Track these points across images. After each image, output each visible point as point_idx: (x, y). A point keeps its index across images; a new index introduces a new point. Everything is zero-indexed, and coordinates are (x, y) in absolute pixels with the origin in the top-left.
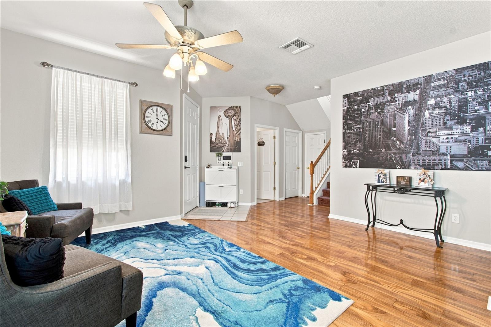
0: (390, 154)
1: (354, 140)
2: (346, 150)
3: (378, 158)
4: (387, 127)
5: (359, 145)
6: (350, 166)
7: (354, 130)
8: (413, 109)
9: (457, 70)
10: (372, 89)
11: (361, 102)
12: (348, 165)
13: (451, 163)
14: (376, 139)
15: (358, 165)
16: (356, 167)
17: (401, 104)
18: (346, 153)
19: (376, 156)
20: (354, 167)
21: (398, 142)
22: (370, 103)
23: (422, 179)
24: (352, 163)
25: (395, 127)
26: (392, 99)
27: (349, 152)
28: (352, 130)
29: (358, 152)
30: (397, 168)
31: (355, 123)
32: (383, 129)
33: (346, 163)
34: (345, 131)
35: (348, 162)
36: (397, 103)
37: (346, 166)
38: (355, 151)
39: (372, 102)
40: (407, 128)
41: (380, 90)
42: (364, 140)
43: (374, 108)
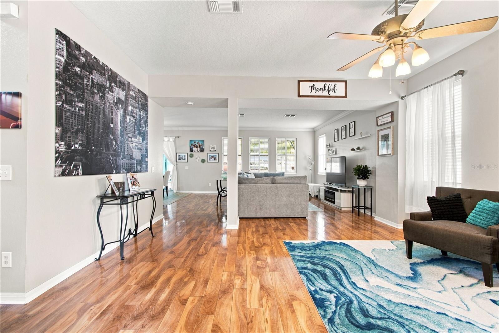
0: (109, 156)
1: (75, 126)
2: (63, 143)
3: (101, 159)
4: (107, 121)
5: (81, 138)
6: (70, 174)
7: (75, 109)
8: (122, 109)
9: (139, 90)
10: (95, 58)
11: (83, 66)
12: (67, 171)
13: (137, 167)
14: (98, 133)
15: (80, 171)
16: (78, 175)
17: (117, 98)
18: (63, 149)
19: (99, 157)
20: (75, 175)
21: (114, 142)
22: (93, 77)
23: (132, 183)
24: (73, 168)
25: (112, 123)
26: (111, 87)
27: (68, 146)
28: (72, 108)
29: (80, 148)
30: (113, 173)
31: (78, 96)
32: (104, 121)
33: (64, 167)
34: (62, 104)
35: (67, 166)
36: (114, 94)
37: (63, 174)
38: (77, 146)
39: (96, 77)
40: (119, 128)
41: (101, 66)
42: (88, 131)
43: (96, 88)
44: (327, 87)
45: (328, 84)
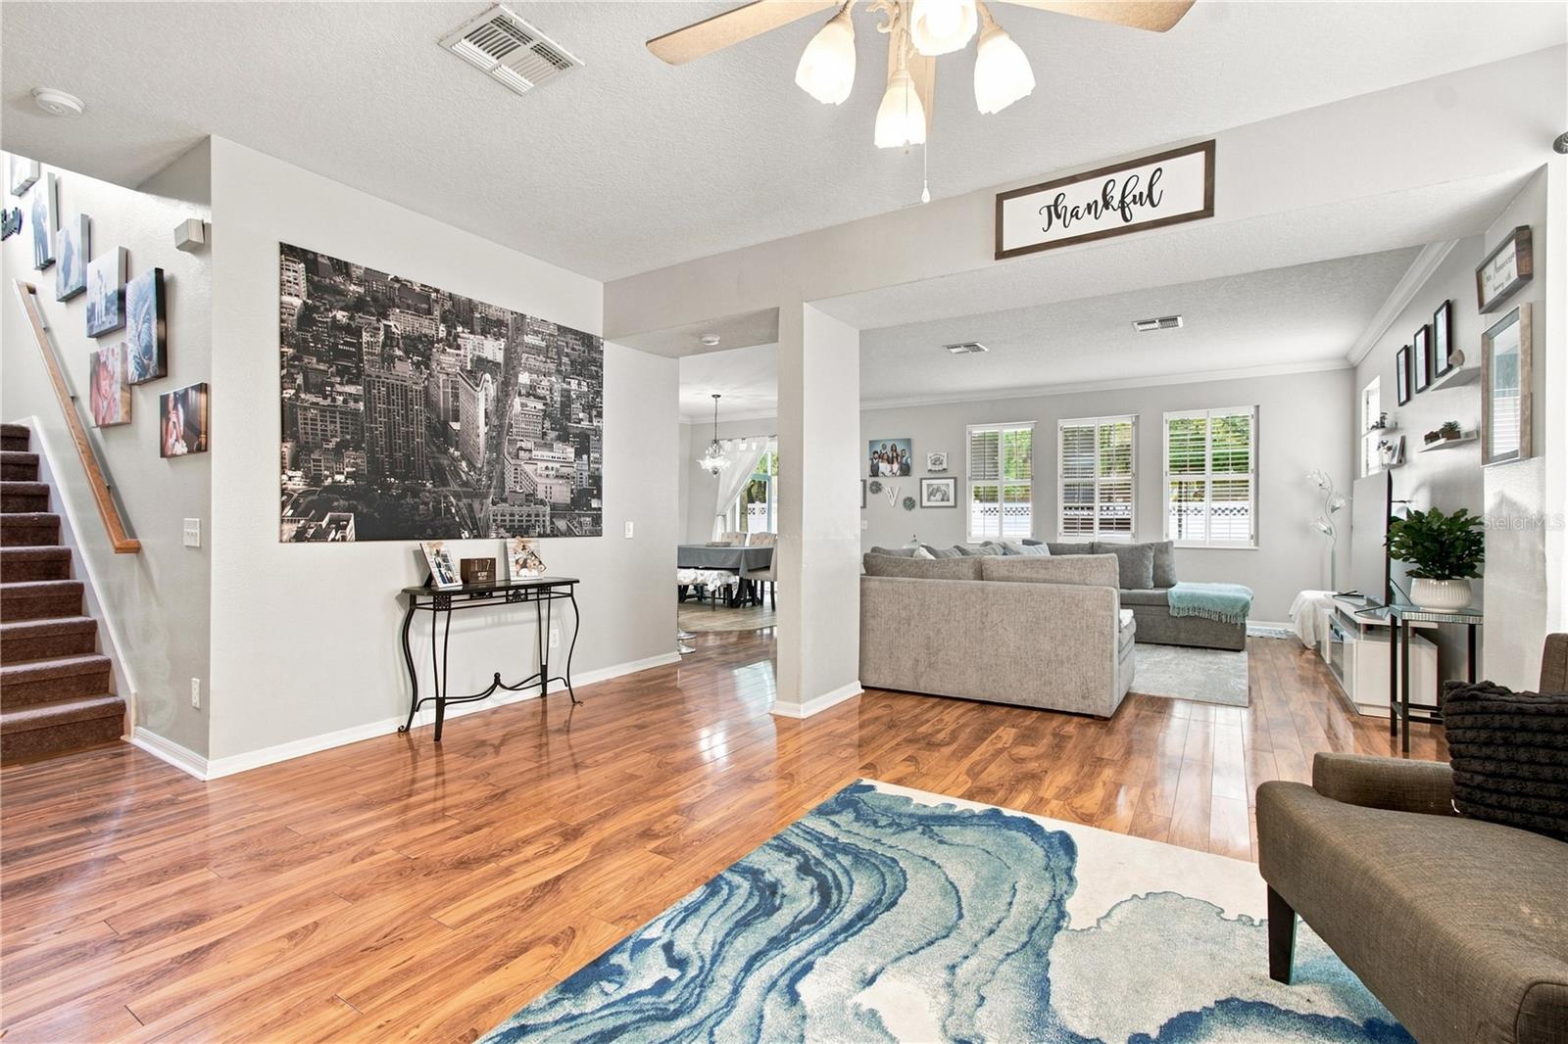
0: (446, 497)
1: (332, 436)
2: (299, 473)
3: (415, 507)
4: (438, 417)
5: (352, 461)
6: (320, 536)
7: (334, 400)
8: (493, 383)
9: (559, 328)
10: (396, 280)
11: (357, 306)
12: (311, 531)
13: (552, 523)
14: (408, 446)
15: (350, 531)
16: (344, 539)
17: (471, 360)
18: (297, 482)
19: (409, 500)
20: (333, 540)
21: (464, 464)
22: (391, 324)
24: (329, 524)
25: (457, 420)
26: (451, 338)
27: (314, 479)
28: (325, 398)
29: (350, 482)
30: (461, 538)
31: (340, 373)
32: (428, 418)
33: (302, 522)
34: (297, 394)
35: (311, 520)
36: (462, 352)
37: (300, 537)
38: (340, 478)
39: (399, 322)
40: (483, 429)
41: (419, 294)
42: (373, 443)
43: (401, 345)
44: (1116, 195)
45: (1121, 177)
